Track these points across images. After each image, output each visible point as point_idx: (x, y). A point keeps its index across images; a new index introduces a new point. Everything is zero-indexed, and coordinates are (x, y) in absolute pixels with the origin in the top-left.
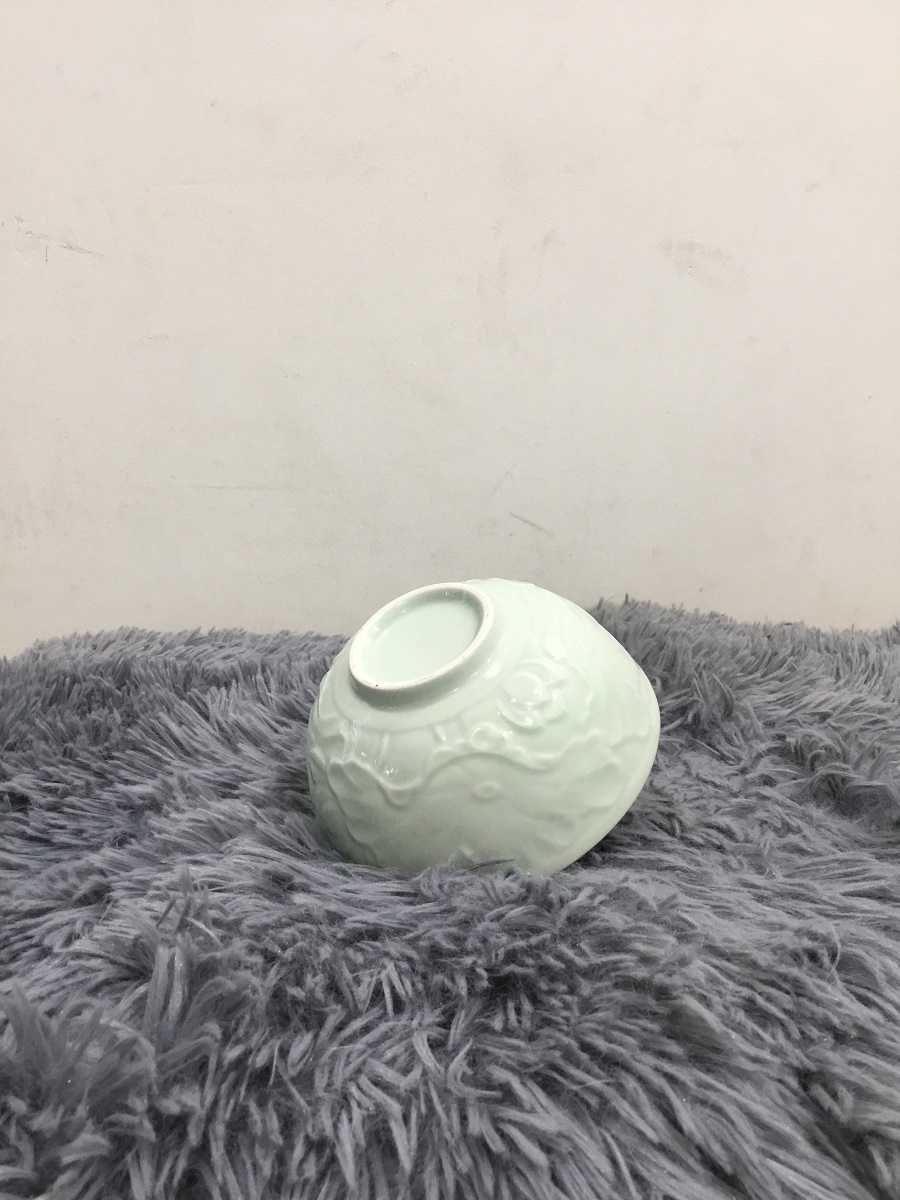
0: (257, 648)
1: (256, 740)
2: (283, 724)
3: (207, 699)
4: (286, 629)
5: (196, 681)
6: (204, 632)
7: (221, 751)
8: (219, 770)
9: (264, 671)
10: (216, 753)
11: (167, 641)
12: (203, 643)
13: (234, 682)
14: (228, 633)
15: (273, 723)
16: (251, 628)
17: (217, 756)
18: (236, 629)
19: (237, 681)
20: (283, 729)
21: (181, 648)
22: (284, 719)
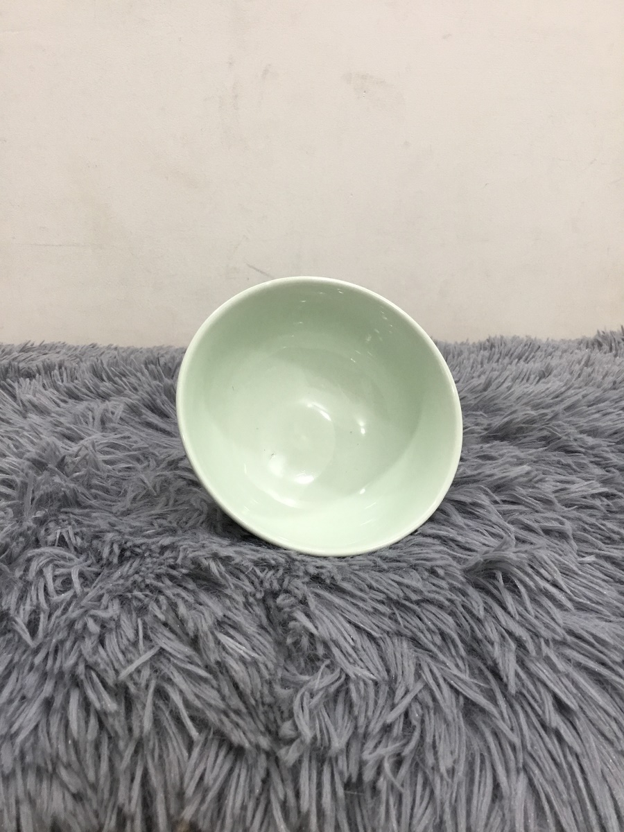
0: (70, 354)
1: (42, 411)
2: (65, 402)
3: (16, 385)
4: (95, 342)
5: (11, 374)
6: (37, 344)
7: (16, 418)
8: (9, 429)
9: (60, 368)
10: (11, 419)
11: (7, 350)
12: (33, 351)
13: (37, 375)
14: (53, 345)
15: (58, 401)
16: (71, 342)
17: (11, 421)
18: (60, 342)
19: (40, 374)
20: (62, 404)
21: (15, 354)
22: (65, 398)
